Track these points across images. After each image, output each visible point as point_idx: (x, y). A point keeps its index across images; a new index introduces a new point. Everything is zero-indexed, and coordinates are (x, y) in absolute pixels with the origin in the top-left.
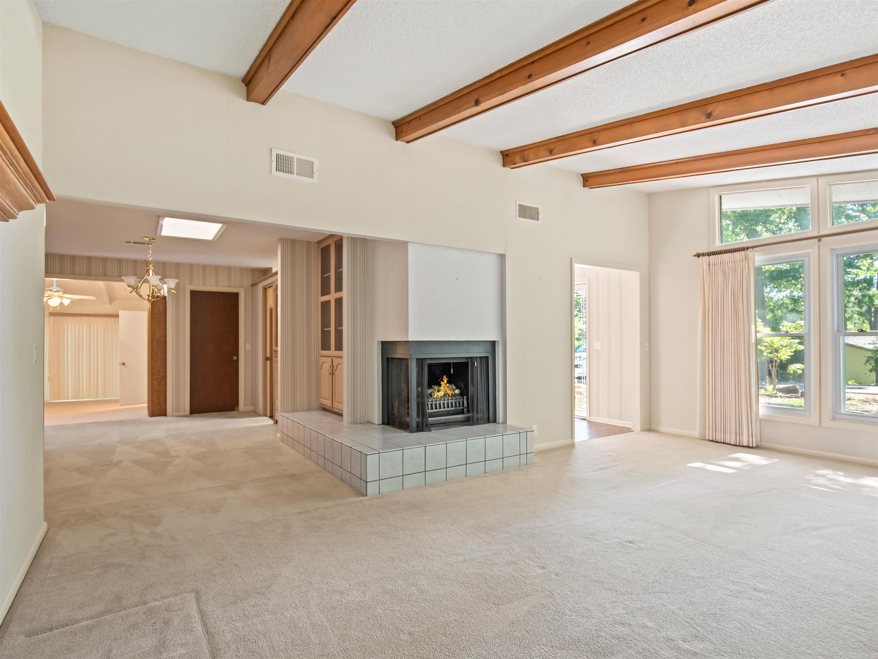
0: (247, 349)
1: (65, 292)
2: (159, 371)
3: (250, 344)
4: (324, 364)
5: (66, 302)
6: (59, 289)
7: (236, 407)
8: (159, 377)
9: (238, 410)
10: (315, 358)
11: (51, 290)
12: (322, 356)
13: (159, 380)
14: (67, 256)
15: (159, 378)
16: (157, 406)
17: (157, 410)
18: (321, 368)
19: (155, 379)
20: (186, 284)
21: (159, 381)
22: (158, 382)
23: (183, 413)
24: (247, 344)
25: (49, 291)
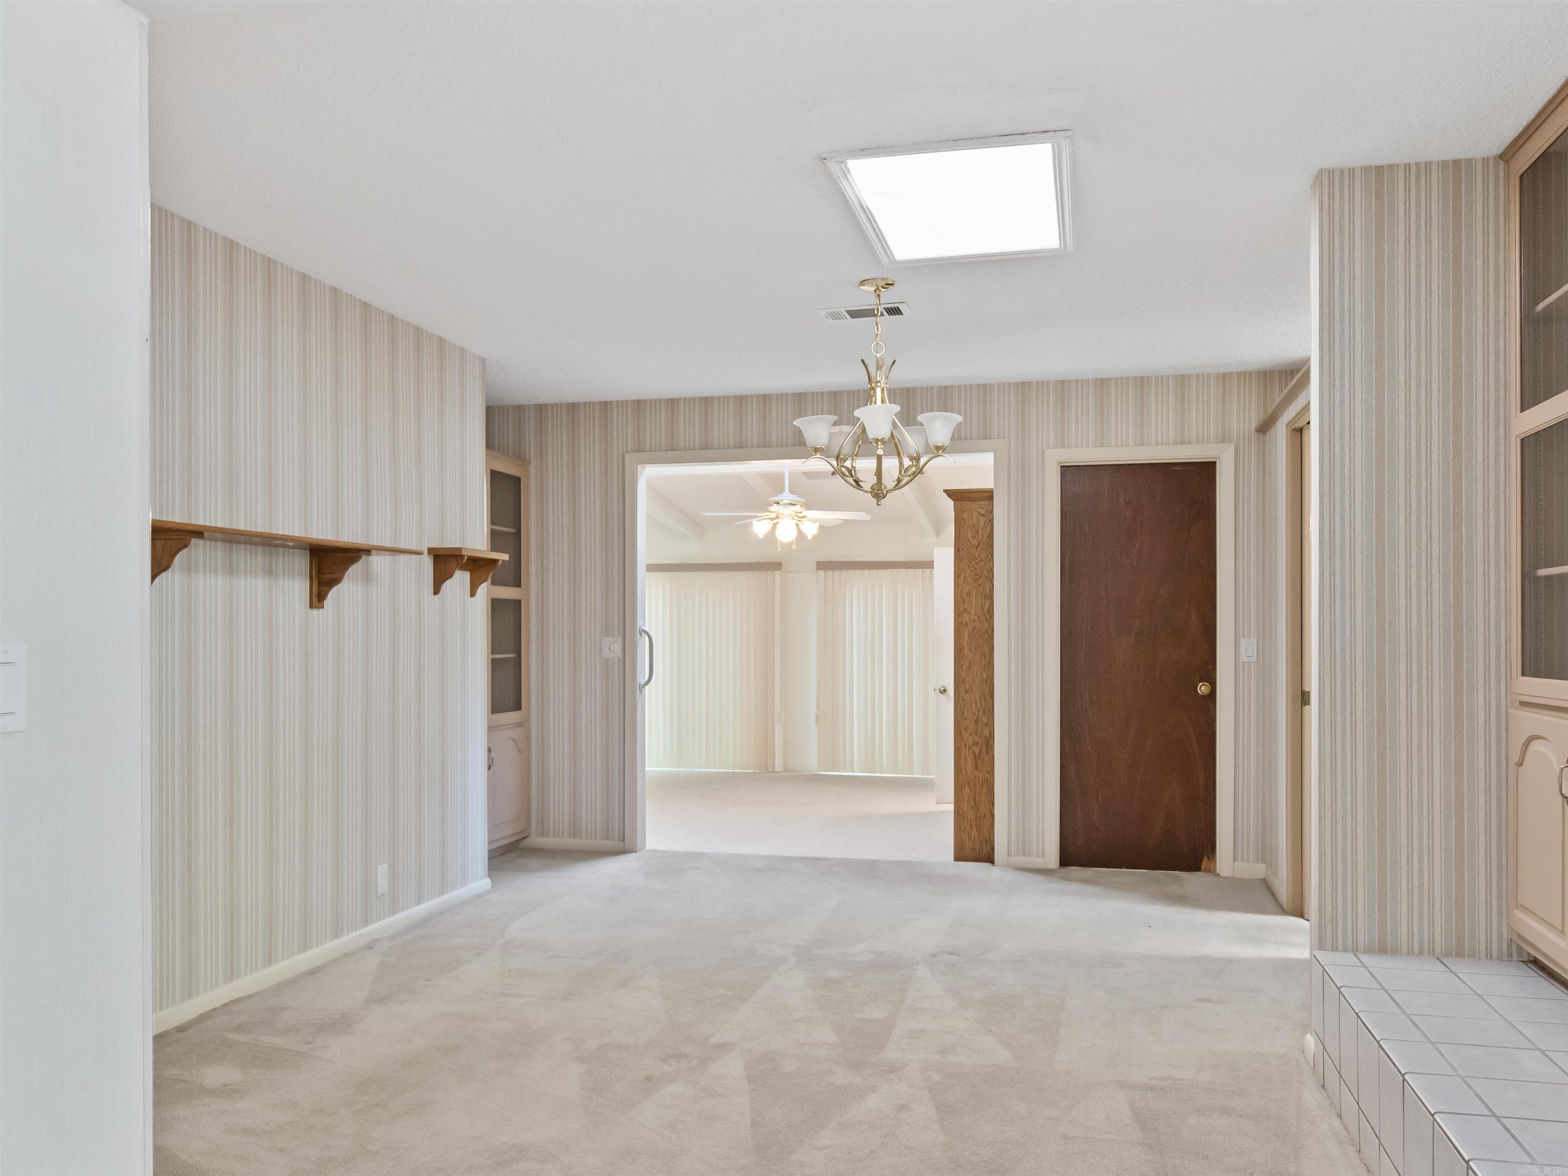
0: (1243, 658)
1: (808, 506)
2: (977, 722)
3: (1254, 641)
4: (1535, 746)
5: (811, 530)
6: (795, 498)
7: (1205, 860)
8: (976, 739)
9: (1212, 871)
10: (1488, 713)
11: (778, 503)
12: (1523, 704)
13: (976, 749)
14: (752, 397)
15: (976, 744)
16: (971, 827)
17: (970, 839)
18: (1520, 764)
19: (965, 746)
20: (1048, 447)
21: (977, 753)
22: (975, 754)
23: (1039, 862)
24: (1243, 642)
25: (775, 505)
